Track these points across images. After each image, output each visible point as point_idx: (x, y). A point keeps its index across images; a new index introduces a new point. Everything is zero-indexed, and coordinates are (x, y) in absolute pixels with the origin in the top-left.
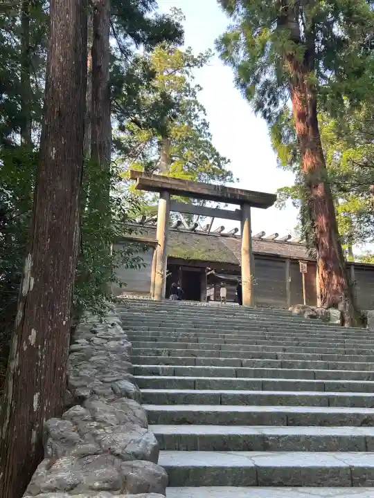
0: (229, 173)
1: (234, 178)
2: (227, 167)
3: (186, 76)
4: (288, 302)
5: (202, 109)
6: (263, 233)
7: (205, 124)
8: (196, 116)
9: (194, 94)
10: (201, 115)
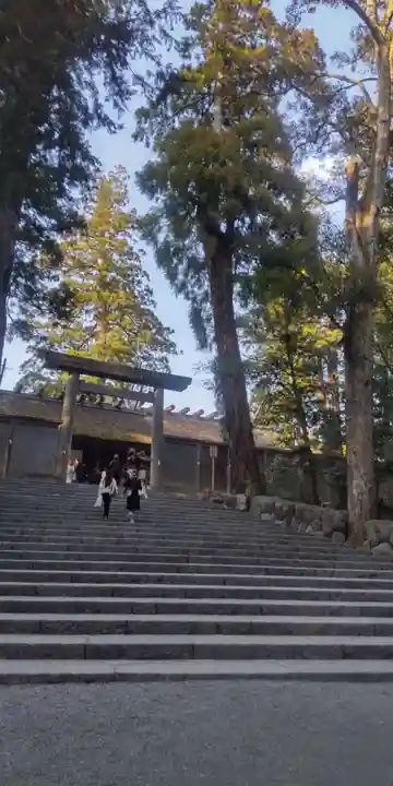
0: (173, 345)
1: (178, 350)
2: (172, 338)
3: (127, 238)
4: (198, 487)
5: (146, 274)
6: (188, 409)
7: (150, 292)
8: (139, 282)
9: (137, 258)
10: (144, 280)
